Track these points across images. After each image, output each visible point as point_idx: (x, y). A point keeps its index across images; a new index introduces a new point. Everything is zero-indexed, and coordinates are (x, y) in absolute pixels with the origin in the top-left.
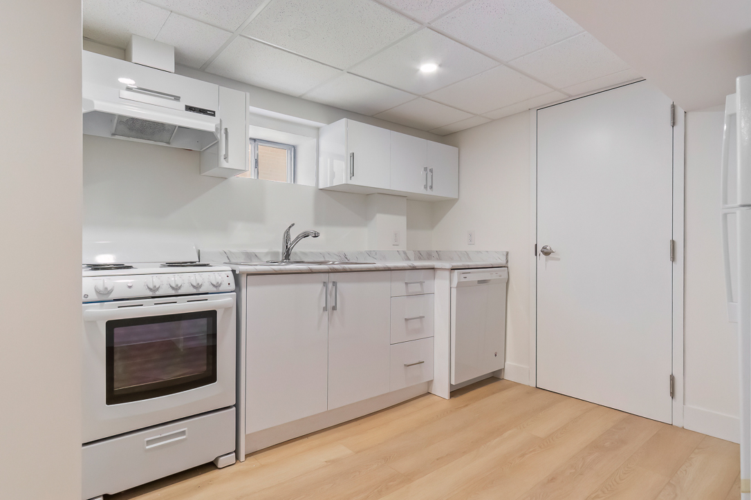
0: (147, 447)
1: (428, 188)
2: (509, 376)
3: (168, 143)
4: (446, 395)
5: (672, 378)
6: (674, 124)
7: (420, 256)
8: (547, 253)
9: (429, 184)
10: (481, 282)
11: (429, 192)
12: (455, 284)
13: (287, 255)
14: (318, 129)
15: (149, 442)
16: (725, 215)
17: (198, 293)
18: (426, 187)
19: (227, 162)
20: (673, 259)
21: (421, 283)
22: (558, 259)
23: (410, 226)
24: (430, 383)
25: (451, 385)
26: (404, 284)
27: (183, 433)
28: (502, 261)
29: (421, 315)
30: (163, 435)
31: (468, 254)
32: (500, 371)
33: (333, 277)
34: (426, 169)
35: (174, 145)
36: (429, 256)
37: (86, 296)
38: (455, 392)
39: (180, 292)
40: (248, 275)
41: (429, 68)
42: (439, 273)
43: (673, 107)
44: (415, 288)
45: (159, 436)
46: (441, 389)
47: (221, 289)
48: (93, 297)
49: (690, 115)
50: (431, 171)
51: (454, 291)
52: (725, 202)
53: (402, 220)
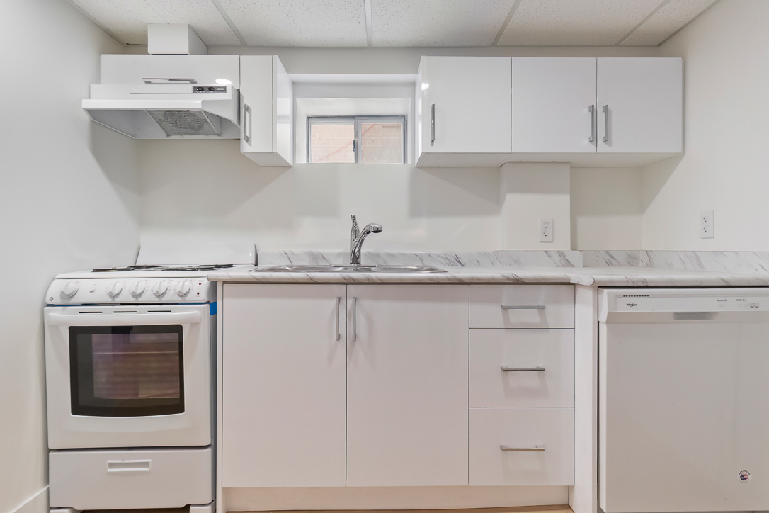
0: (110, 470)
1: (600, 141)
3: (218, 135)
9: (601, 133)
11: (602, 148)
13: (355, 259)
15: (111, 465)
17: (160, 303)
18: (593, 140)
19: (250, 145)
21: (542, 308)
24: (570, 490)
25: (599, 510)
26: (500, 308)
27: (146, 464)
29: (541, 366)
30: (125, 461)
31: (697, 257)
34: (591, 109)
35: (224, 137)
36: (632, 259)
37: (51, 299)
39: (141, 300)
40: (225, 283)
42: (580, 292)
44: (526, 316)
45: (120, 461)
47: (188, 299)
48: (57, 300)
50: (606, 109)
51: (604, 330)
53: (560, 201)
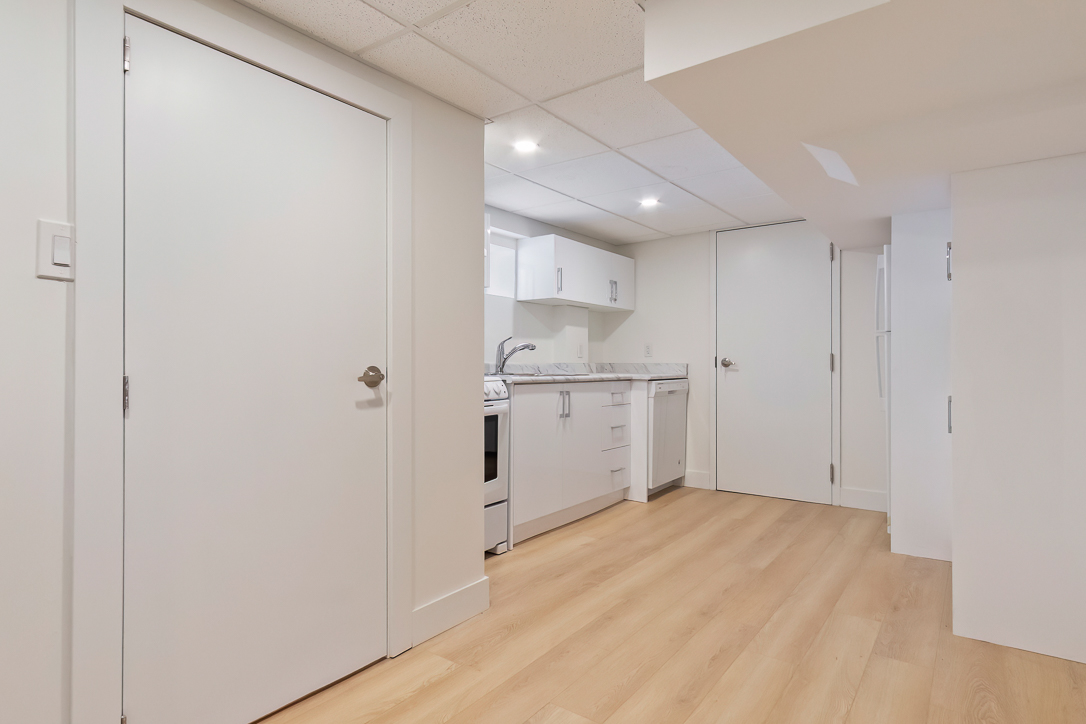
1: (612, 301)
2: (688, 483)
4: (645, 499)
5: (832, 467)
6: (832, 259)
7: (601, 369)
8: (726, 364)
9: (613, 297)
10: (670, 392)
11: (613, 305)
12: (652, 394)
14: (517, 240)
16: (878, 337)
18: (610, 300)
20: (832, 370)
21: (623, 394)
22: (737, 370)
23: (591, 338)
24: (626, 490)
25: (649, 490)
26: (611, 395)
28: (682, 373)
29: (622, 424)
32: (681, 479)
33: (566, 387)
34: (611, 282)
38: (653, 496)
40: (515, 384)
41: (649, 203)
42: (635, 384)
43: (832, 244)
44: (618, 398)
46: (639, 494)
47: (501, 396)
49: (844, 253)
50: (616, 283)
51: (652, 401)
52: (878, 329)
53: (585, 331)
